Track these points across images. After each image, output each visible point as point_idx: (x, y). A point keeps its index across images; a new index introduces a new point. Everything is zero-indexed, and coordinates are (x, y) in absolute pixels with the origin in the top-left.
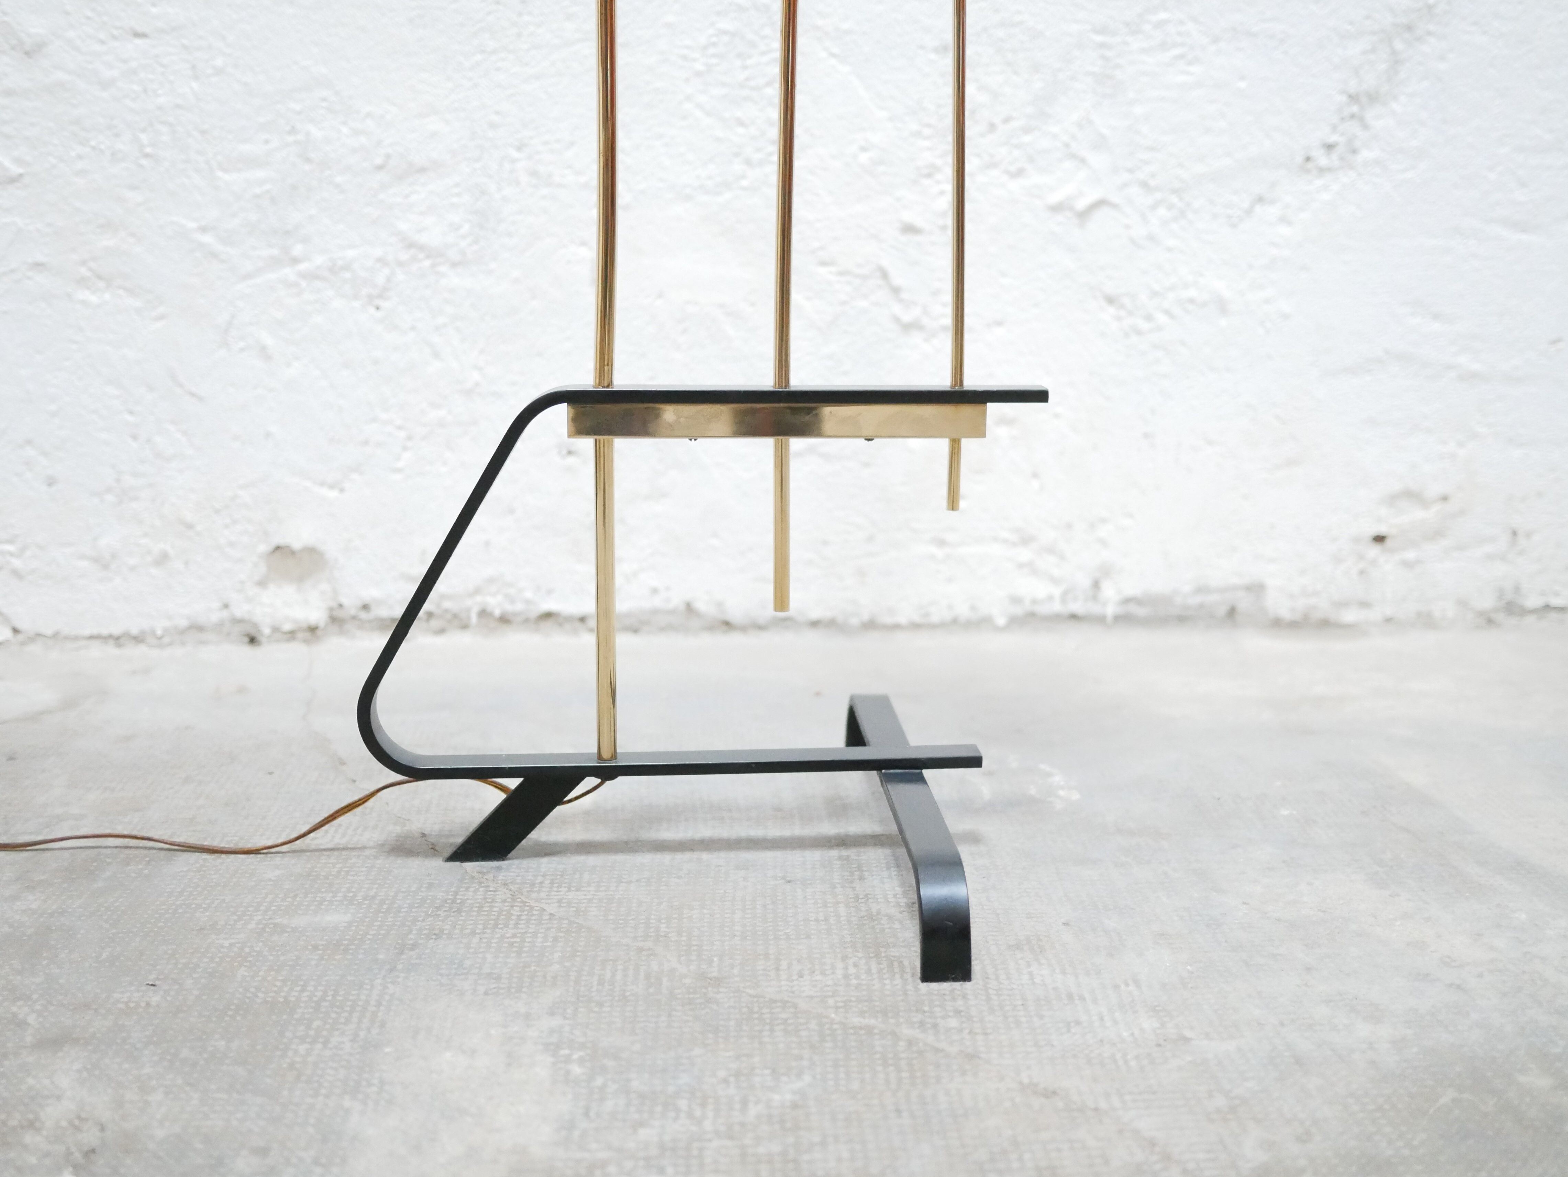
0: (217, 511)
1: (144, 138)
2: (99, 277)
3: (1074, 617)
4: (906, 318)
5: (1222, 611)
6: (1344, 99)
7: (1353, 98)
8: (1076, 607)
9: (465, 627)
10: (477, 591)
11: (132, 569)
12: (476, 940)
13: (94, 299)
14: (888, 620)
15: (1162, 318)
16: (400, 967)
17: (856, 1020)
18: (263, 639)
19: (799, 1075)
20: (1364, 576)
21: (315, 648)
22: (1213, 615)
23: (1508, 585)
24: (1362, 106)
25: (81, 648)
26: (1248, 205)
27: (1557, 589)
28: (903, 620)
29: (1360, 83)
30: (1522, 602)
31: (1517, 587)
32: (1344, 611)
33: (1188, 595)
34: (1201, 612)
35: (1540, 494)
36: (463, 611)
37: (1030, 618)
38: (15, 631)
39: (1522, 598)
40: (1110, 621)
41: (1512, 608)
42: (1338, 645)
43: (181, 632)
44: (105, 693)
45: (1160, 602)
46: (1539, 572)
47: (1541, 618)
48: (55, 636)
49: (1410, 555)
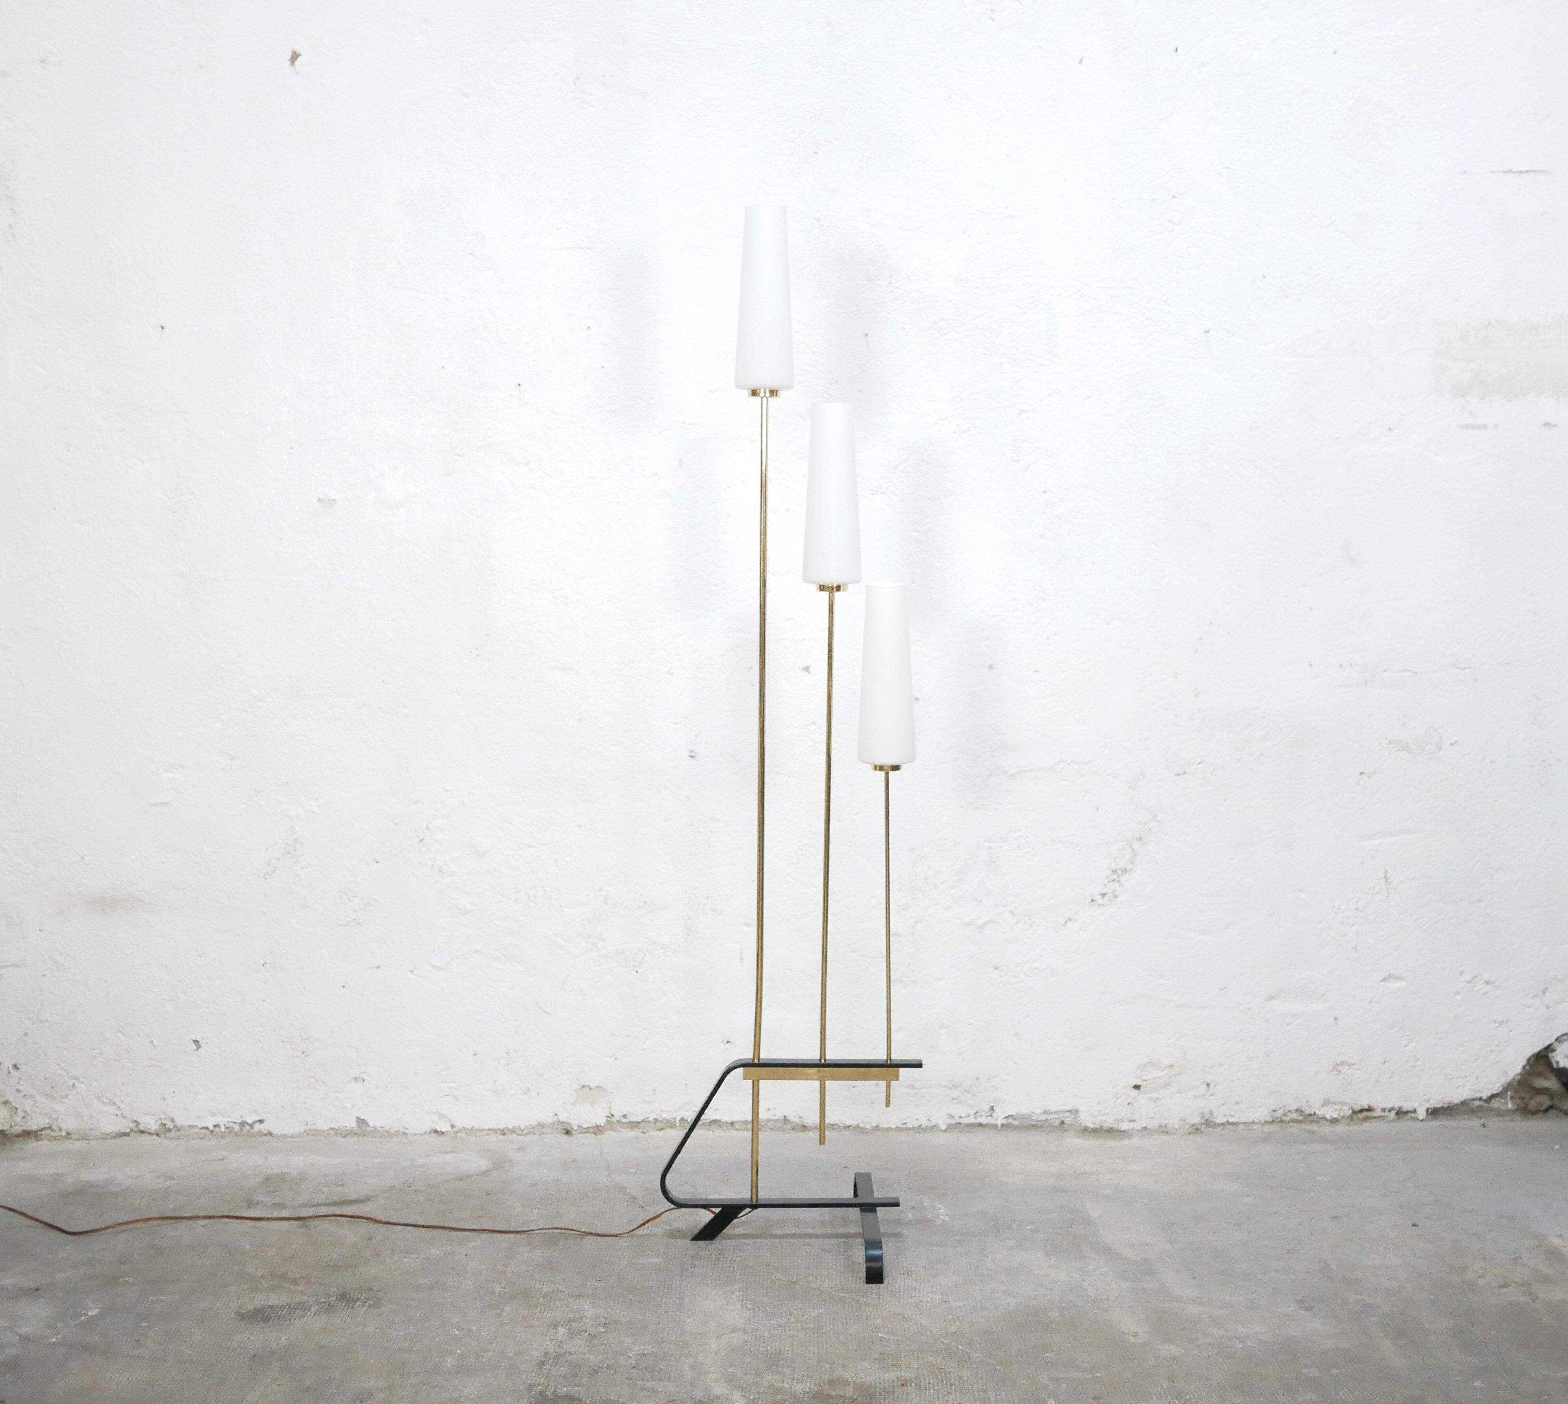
1: (530, 892)
2: (505, 956)
3: (980, 1125)
5: (1058, 1122)
6: (1110, 871)
7: (1114, 872)
8: (983, 1120)
9: (673, 1127)
10: (680, 1109)
11: (511, 1095)
12: (708, 1268)
13: (502, 966)
14: (886, 1126)
15: (1022, 976)
16: (684, 1276)
17: (841, 1294)
18: (574, 1132)
19: (821, 1309)
20: (1131, 1105)
21: (600, 1137)
22: (1052, 1125)
23: (1206, 1111)
24: (1119, 876)
25: (484, 1135)
26: (1064, 922)
27: (1232, 1113)
28: (894, 1127)
29: (1117, 865)
30: (1214, 1120)
31: (1211, 1113)
32: (1121, 1124)
33: (1039, 1115)
34: (1046, 1124)
35: (1221, 1065)
36: (672, 1118)
37: (958, 1125)
38: (453, 1126)
39: (1214, 1118)
40: (999, 1127)
41: (1209, 1123)
42: (1112, 1143)
43: (534, 1128)
44: (511, 1161)
45: (1025, 1118)
46: (1223, 1105)
47: (1224, 1129)
48: (472, 1129)
49: (1154, 1094)
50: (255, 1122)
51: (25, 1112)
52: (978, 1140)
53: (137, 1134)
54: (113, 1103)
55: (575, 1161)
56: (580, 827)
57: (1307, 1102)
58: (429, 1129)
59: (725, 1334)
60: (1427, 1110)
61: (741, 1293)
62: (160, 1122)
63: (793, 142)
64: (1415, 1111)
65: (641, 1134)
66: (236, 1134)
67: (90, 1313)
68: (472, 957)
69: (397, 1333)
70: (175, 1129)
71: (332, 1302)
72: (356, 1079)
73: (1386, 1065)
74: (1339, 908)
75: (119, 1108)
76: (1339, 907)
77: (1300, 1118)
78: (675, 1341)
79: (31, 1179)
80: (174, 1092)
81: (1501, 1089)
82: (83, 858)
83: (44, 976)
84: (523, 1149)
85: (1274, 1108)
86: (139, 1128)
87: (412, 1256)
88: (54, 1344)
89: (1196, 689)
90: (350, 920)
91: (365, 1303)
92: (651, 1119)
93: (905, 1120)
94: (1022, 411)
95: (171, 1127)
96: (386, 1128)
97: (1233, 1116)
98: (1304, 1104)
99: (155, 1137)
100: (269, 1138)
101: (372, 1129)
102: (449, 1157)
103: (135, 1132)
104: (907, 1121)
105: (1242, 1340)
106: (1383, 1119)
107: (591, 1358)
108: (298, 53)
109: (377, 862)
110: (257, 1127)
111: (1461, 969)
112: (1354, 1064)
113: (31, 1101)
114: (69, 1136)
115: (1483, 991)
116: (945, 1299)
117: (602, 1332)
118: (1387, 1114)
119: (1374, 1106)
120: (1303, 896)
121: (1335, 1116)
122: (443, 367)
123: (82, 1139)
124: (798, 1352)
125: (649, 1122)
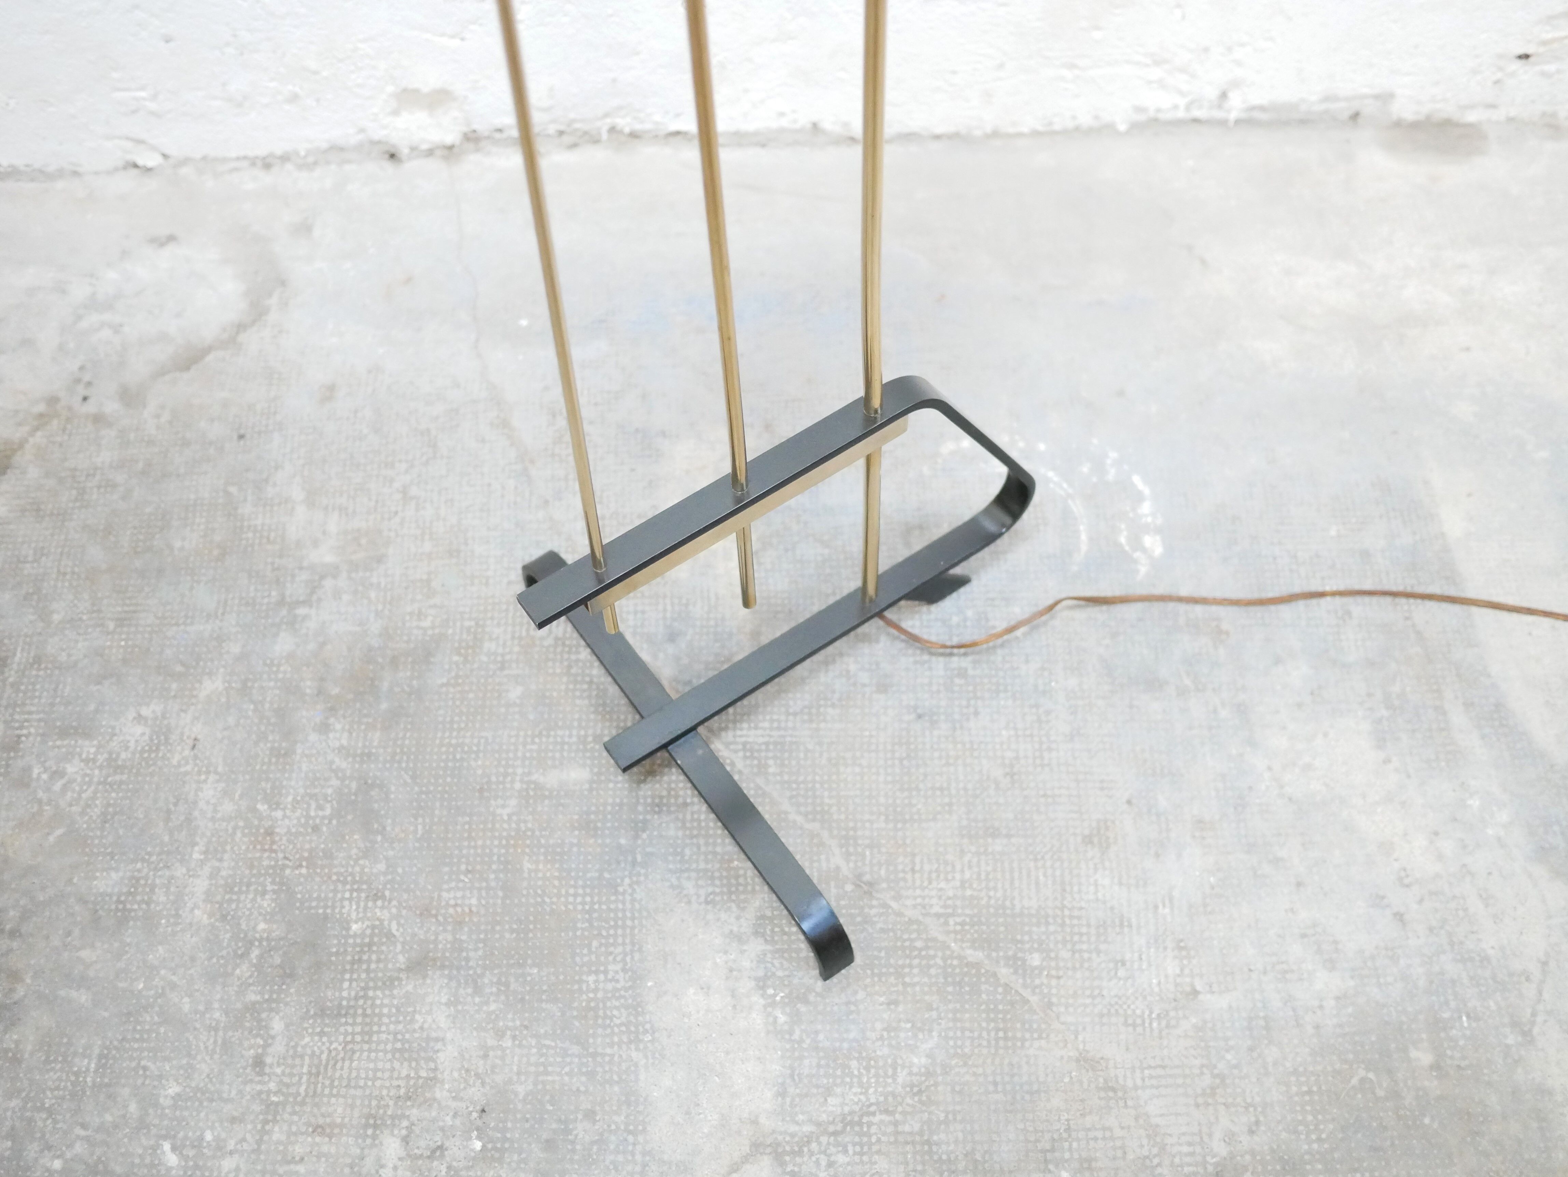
0: (340, 60)
3: (1196, 121)
5: (1346, 115)
8: (1200, 113)
10: (606, 115)
11: (266, 105)
14: (1011, 130)
17: (969, 953)
18: (403, 158)
20: (1498, 86)
21: (454, 170)
22: (1334, 119)
25: (231, 172)
28: (1025, 130)
32: (1468, 112)
33: (1314, 103)
34: (1323, 117)
36: (592, 129)
37: (1151, 124)
38: (165, 156)
40: (1232, 126)
43: (323, 153)
45: (1285, 110)
48: (204, 158)
49: (1551, 68)
52: (1191, 164)
55: (410, 277)
58: (121, 161)
93: (1048, 119)
102: (164, 263)
125: (549, 136)
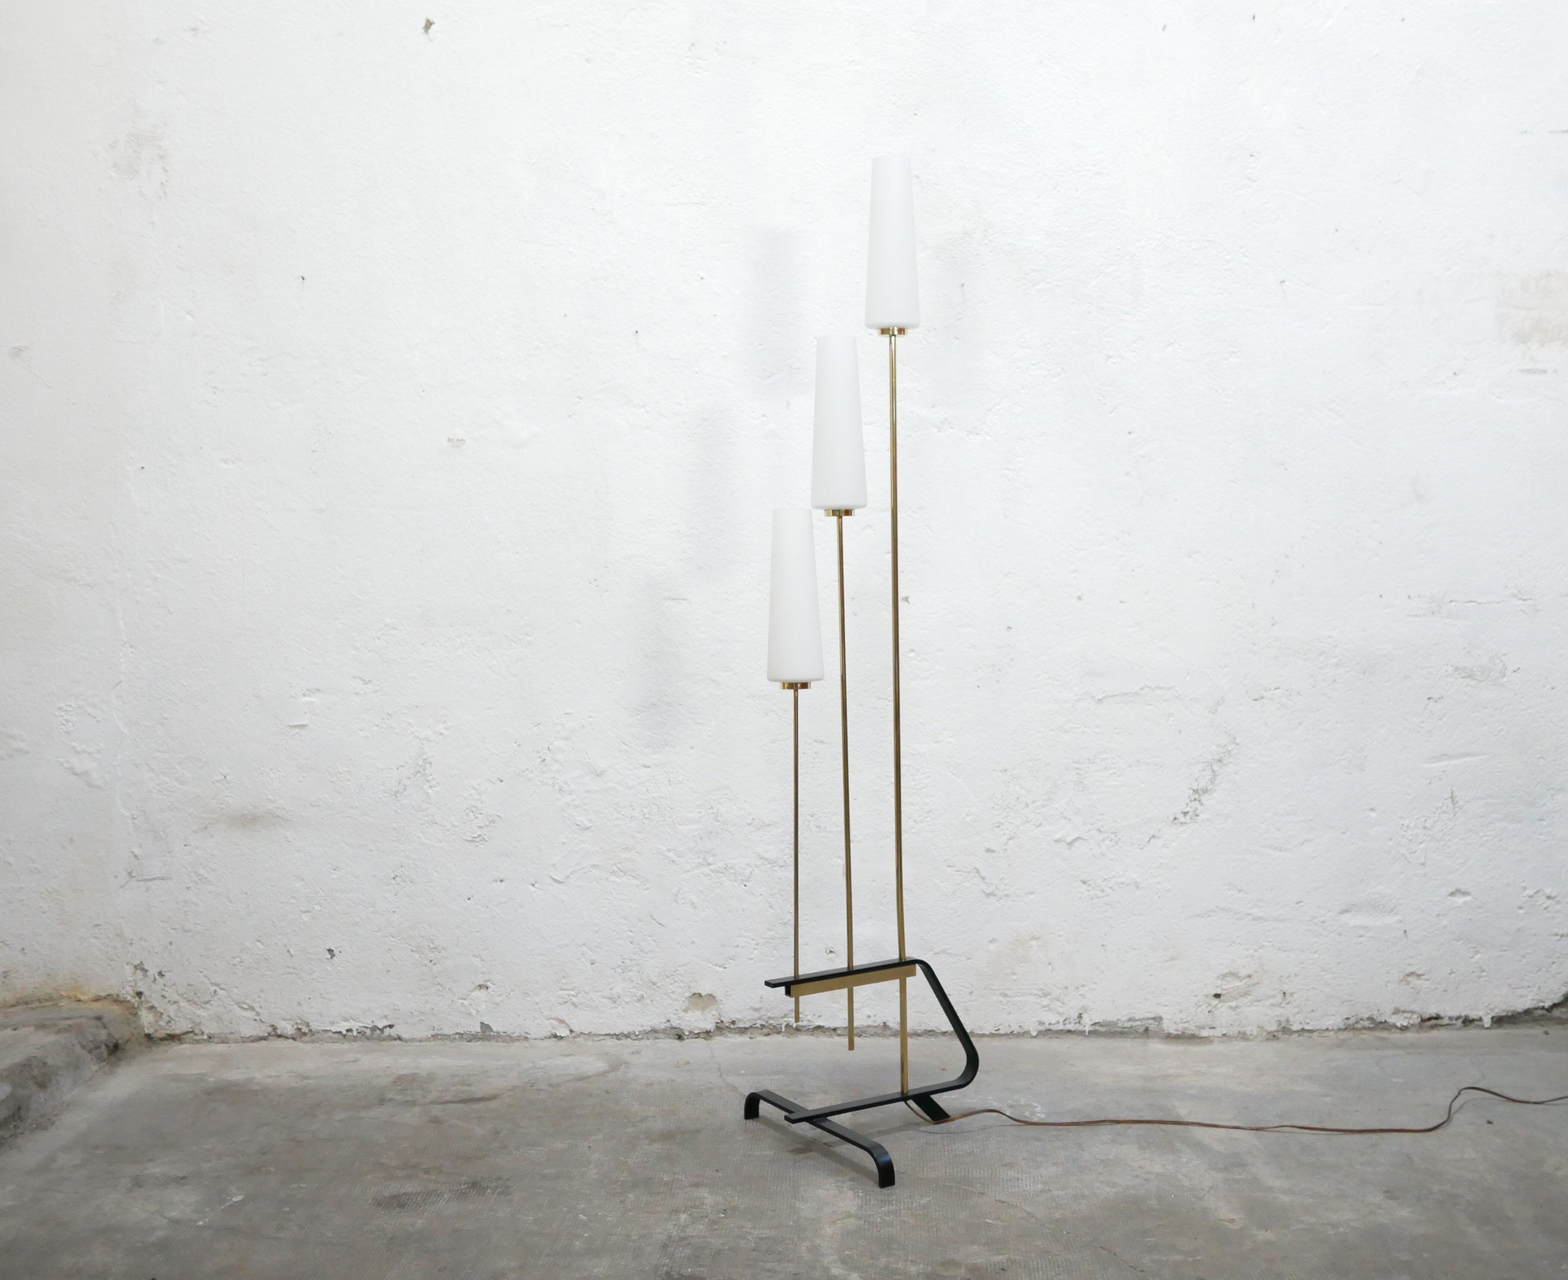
0: (667, 977)
1: (645, 810)
2: (621, 871)
3: (1069, 1031)
4: (988, 892)
5: (1142, 1029)
6: (1192, 791)
7: (1196, 791)
8: (1070, 1027)
9: (779, 1032)
10: (785, 1016)
11: (627, 1003)
13: (618, 880)
14: (980, 1032)
15: (1109, 891)
18: (685, 1037)
20: (1211, 1014)
21: (709, 1042)
22: (1137, 1032)
23: (1283, 1019)
24: (1200, 795)
25: (602, 1040)
26: (1147, 840)
27: (1308, 1021)
28: (987, 1033)
29: (1198, 785)
30: (1291, 1027)
31: (1288, 1021)
32: (1202, 1030)
33: (1125, 1022)
34: (1132, 1030)
35: (1296, 975)
36: (778, 1025)
37: (1048, 1032)
38: (571, 1031)
39: (1290, 1025)
40: (1087, 1034)
41: (1286, 1030)
42: (1195, 1049)
43: (647, 1033)
44: (626, 1063)
45: (1111, 1025)
46: (1298, 1013)
47: (1299, 1036)
48: (589, 1034)
49: (1234, 1004)
50: (385, 1027)
51: (169, 1016)
52: (1068, 1046)
53: (274, 1038)
54: (252, 1008)
55: (687, 1063)
56: (692, 748)
57: (1378, 1011)
58: (549, 1034)
59: (839, 1220)
60: (1492, 1018)
61: (852, 1183)
62: (295, 1027)
63: (894, 104)
64: (1480, 1019)
65: (749, 1039)
66: (368, 1039)
67: (235, 1199)
68: (591, 871)
69: (526, 1218)
70: (310, 1034)
71: (464, 1190)
72: (480, 986)
73: (1453, 975)
74: (1408, 827)
75: (258, 1014)
76: (1408, 825)
77: (1371, 1026)
78: (793, 1226)
79: (176, 1078)
80: (310, 999)
81: (1562, 998)
82: (225, 777)
83: (188, 888)
84: (638, 1052)
85: (1347, 1017)
86: (276, 1032)
87: (538, 1148)
88: (201, 1227)
89: (1273, 618)
90: (476, 836)
91: (496, 1190)
92: (758, 1025)
93: (997, 1027)
94: (1109, 357)
95: (307, 1032)
96: (509, 1033)
97: (1308, 1024)
98: (1376, 1013)
99: (291, 1041)
100: (398, 1042)
101: (495, 1034)
102: (568, 1060)
103: (272, 1036)
104: (1000, 1027)
105: (1335, 1226)
106: (1450, 1027)
107: (713, 1241)
108: (431, 21)
109: (502, 781)
110: (387, 1031)
111: (1523, 884)
112: (1423, 975)
113: (175, 1006)
114: (211, 1040)
115: (1545, 905)
116: (1047, 1188)
117: (722, 1218)
118: (1454, 1022)
119: (1442, 1014)
120: (1373, 815)
121: (1405, 1024)
122: (565, 315)
123: (223, 1042)
124: (910, 1236)
125: (757, 1028)
